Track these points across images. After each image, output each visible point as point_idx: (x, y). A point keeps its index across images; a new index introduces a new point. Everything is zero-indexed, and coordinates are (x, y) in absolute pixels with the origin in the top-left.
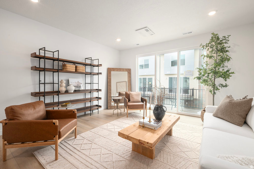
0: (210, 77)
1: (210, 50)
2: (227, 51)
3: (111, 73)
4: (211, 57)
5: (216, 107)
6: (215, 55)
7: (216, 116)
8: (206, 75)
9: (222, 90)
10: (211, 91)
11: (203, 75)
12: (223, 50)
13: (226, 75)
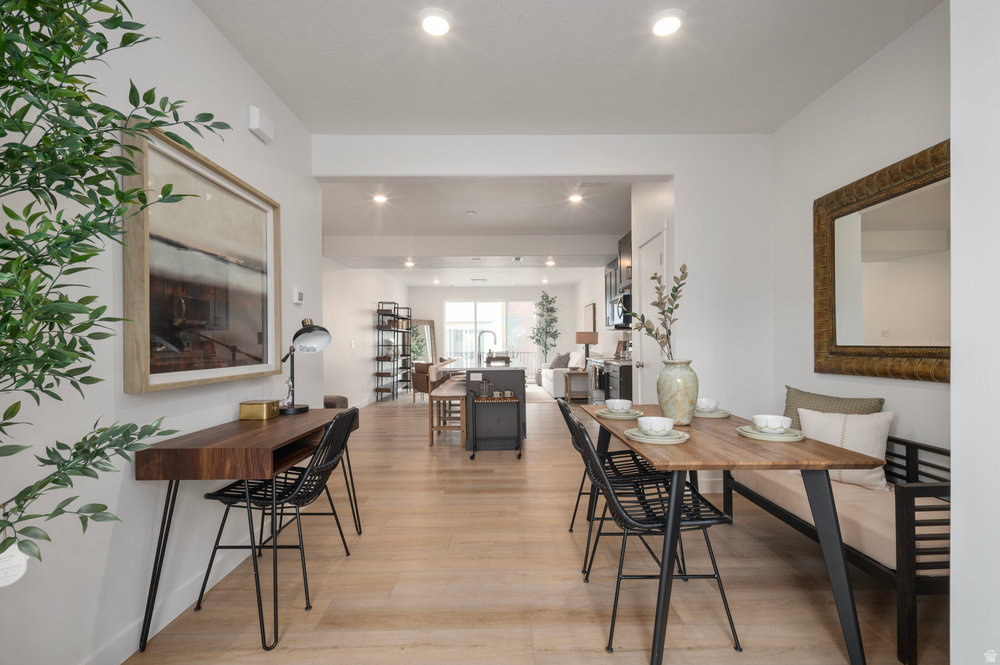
0: (542, 337)
1: (542, 308)
2: (555, 311)
4: (542, 316)
6: (546, 313)
7: (550, 370)
8: (539, 335)
10: (543, 351)
12: (552, 310)
13: (555, 335)
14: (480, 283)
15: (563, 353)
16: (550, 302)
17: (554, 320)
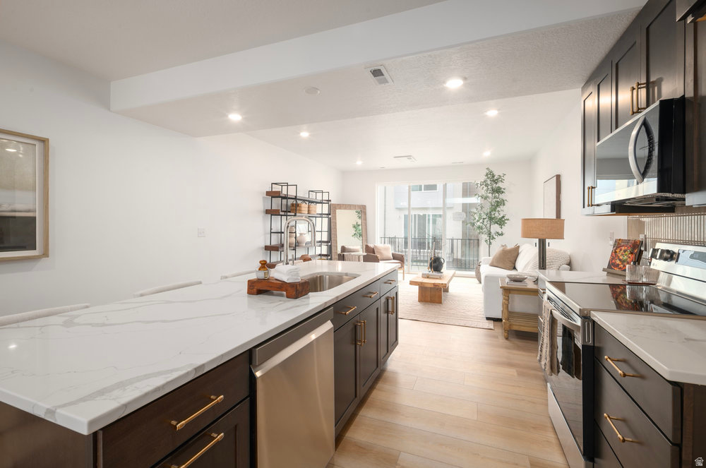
0: (485, 223)
1: (485, 188)
2: (503, 192)
3: (335, 213)
4: (486, 198)
5: (491, 258)
6: (490, 195)
7: (492, 265)
8: (481, 221)
9: (498, 238)
10: (486, 241)
11: (478, 221)
12: (499, 191)
13: (501, 222)
14: (406, 163)
15: (510, 246)
16: (495, 181)
17: (502, 203)
